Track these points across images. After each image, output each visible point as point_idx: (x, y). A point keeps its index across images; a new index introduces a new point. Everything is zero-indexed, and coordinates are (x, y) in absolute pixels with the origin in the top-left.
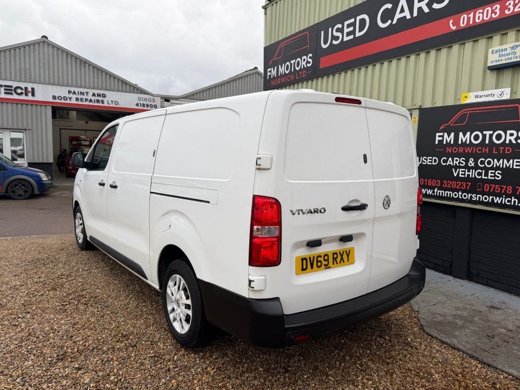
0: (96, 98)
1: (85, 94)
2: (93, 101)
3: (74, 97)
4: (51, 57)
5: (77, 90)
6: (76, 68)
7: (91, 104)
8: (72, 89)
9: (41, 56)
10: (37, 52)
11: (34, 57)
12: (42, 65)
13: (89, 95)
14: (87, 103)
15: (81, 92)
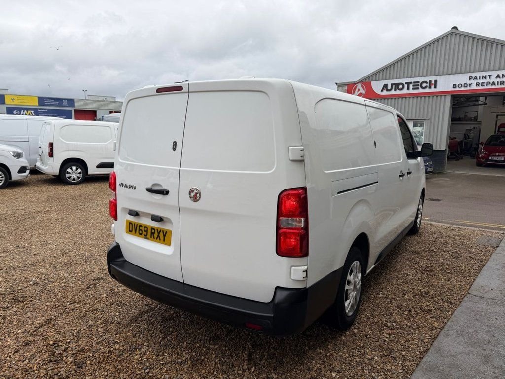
0: (499, 80)
1: (488, 77)
2: (496, 83)
3: (474, 82)
4: (457, 46)
5: (478, 75)
6: (482, 51)
7: (493, 87)
8: (474, 75)
9: (448, 47)
10: (444, 45)
11: (441, 51)
12: (447, 57)
13: (492, 77)
14: (489, 87)
15: (483, 76)
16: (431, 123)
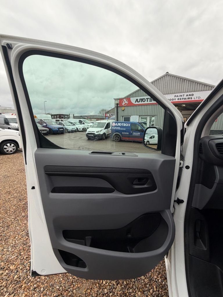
0: (188, 97)
1: (183, 96)
2: (186, 98)
3: (177, 98)
4: (169, 81)
5: (178, 94)
6: (180, 83)
7: (185, 100)
8: (176, 95)
9: (165, 82)
10: (163, 80)
11: (162, 83)
12: (164, 86)
13: (184, 96)
14: (183, 100)
15: (181, 95)
16: (158, 117)
